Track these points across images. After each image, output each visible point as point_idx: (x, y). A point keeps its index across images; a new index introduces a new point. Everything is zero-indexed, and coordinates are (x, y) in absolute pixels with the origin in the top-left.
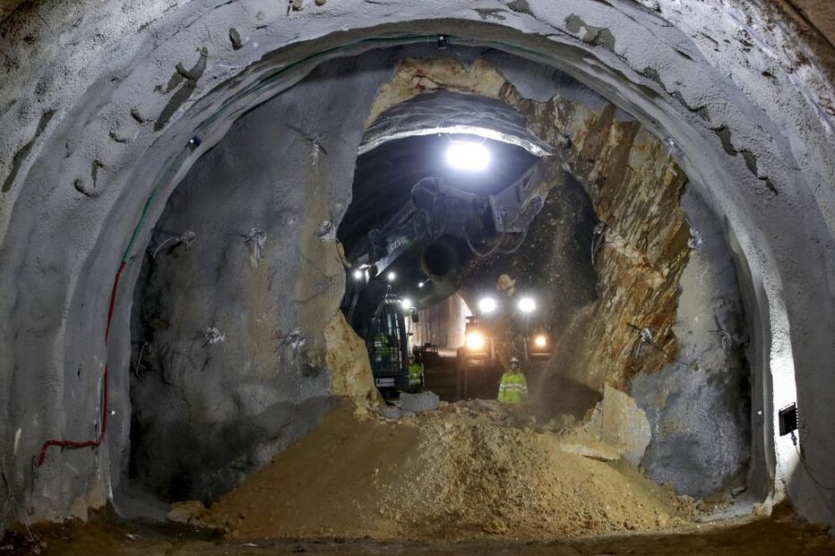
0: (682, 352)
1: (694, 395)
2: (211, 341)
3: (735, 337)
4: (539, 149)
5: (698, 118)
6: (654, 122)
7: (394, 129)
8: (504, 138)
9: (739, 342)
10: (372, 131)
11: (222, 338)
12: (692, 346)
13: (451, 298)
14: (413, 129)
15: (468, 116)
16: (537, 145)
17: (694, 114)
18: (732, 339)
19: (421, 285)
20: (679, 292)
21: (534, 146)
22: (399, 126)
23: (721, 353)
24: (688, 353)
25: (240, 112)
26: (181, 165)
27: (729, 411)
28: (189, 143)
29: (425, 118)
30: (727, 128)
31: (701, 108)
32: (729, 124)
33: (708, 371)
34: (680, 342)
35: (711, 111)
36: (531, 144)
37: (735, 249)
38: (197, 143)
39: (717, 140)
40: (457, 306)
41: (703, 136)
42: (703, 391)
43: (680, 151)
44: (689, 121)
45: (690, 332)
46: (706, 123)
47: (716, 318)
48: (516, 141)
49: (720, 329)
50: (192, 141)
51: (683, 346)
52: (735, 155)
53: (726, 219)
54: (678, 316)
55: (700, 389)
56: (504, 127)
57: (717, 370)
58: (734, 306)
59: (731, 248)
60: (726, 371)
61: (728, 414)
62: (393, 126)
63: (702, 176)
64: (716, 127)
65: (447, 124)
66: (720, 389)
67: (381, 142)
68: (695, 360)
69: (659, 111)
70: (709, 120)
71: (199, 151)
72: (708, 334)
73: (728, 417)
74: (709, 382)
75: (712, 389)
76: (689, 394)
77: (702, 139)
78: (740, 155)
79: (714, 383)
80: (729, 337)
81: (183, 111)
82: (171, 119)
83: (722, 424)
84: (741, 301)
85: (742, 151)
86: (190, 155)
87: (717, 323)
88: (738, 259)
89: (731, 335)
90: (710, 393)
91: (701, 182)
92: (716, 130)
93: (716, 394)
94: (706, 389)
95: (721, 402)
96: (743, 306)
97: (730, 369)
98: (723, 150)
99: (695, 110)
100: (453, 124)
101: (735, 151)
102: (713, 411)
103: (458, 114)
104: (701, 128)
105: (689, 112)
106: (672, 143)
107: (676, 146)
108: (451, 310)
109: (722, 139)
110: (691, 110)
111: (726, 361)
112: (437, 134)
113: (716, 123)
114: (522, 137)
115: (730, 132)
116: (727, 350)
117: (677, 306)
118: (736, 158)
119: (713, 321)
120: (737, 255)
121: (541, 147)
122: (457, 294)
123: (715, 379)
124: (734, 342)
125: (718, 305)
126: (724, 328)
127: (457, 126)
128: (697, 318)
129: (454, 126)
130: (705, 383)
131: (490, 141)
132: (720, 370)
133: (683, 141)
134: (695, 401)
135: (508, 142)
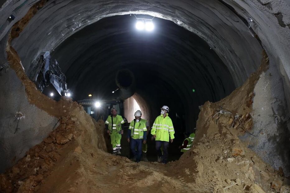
0: (255, 125)
1: (261, 147)
2: (18, 119)
3: (282, 118)
4: (181, 23)
5: (266, 8)
6: (242, 10)
7: (108, 12)
8: (163, 17)
9: (284, 120)
10: (97, 13)
11: (24, 117)
12: (260, 123)
13: (128, 99)
14: (117, 12)
15: (146, 5)
16: (180, 21)
17: (264, 6)
18: (281, 119)
19: (113, 92)
20: (254, 95)
21: (179, 21)
22: (110, 10)
23: (275, 126)
24: (258, 126)
25: (34, 3)
26: (4, 30)
27: (279, 155)
28: (9, 18)
29: (124, 6)
30: (281, 13)
31: (268, 3)
32: (282, 11)
33: (268, 135)
34: (254, 120)
35: (273, 5)
36: (177, 20)
37: (283, 74)
38: (13, 18)
39: (276, 20)
40: (131, 103)
41: (269, 18)
42: (266, 145)
43: (256, 24)
44: (261, 10)
45: (259, 115)
46: (270, 11)
47: (272, 108)
48: (170, 19)
49: (274, 114)
50: (10, 17)
51: (256, 122)
52: (285, 27)
53: (278, 59)
54: (253, 107)
55: (264, 144)
56: (164, 11)
57: (273, 134)
58: (282, 102)
59: (281, 73)
60: (278, 135)
61: (278, 156)
62: (107, 10)
63: (267, 37)
64: (276, 13)
65: (135, 10)
66: (275, 144)
67: (101, 18)
68: (261, 129)
69: (246, 4)
70: (272, 9)
71: (13, 22)
72: (268, 116)
73: (278, 158)
74: (269, 140)
75: (270, 144)
76: (259, 146)
77: (268, 19)
78: (287, 27)
79: (271, 141)
80: (279, 118)
81: (9, 3)
82: (3, 6)
83: (275, 162)
84: (285, 99)
85: (288, 25)
86: (9, 24)
87: (273, 110)
88: (284, 79)
89: (280, 117)
90: (269, 146)
91: (266, 40)
92: (275, 14)
93: (273, 146)
94: (267, 144)
95: (275, 151)
96: (286, 102)
97: (280, 134)
98: (279, 24)
99: (265, 5)
100: (138, 9)
101: (285, 25)
102: (271, 155)
103: (141, 4)
104: (268, 14)
105: (262, 5)
106: (252, 20)
107: (253, 21)
108: (128, 105)
109: (278, 19)
110: (263, 4)
111: (278, 130)
112: (130, 14)
113: (275, 11)
114: (173, 16)
115: (282, 16)
116: (278, 124)
117: (252, 102)
118: (285, 28)
119: (271, 110)
120: (284, 76)
121: (183, 21)
122: (132, 97)
123: (272, 139)
124: (282, 120)
125: (274, 101)
126: (277, 113)
127: (140, 11)
128: (263, 108)
129: (138, 10)
130: (267, 141)
131: (156, 18)
132: (275, 134)
133: (258, 20)
134: (262, 150)
135: (166, 19)
